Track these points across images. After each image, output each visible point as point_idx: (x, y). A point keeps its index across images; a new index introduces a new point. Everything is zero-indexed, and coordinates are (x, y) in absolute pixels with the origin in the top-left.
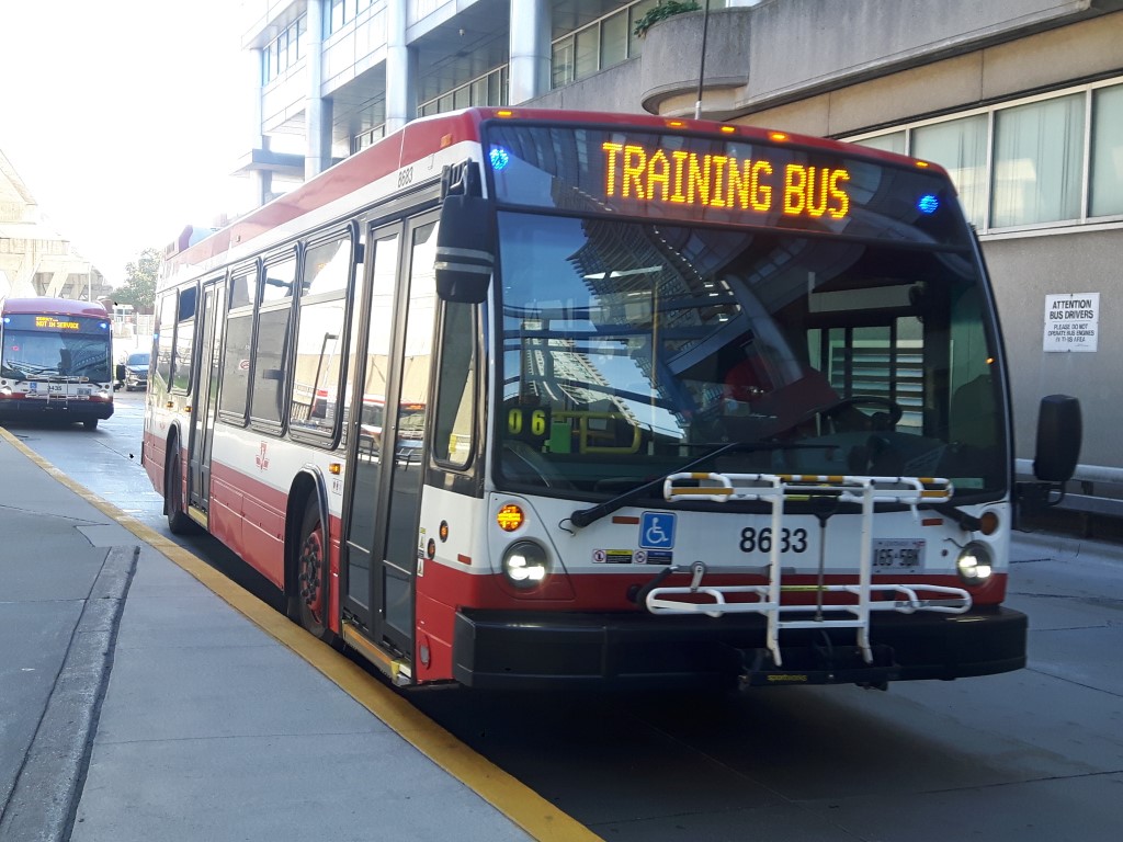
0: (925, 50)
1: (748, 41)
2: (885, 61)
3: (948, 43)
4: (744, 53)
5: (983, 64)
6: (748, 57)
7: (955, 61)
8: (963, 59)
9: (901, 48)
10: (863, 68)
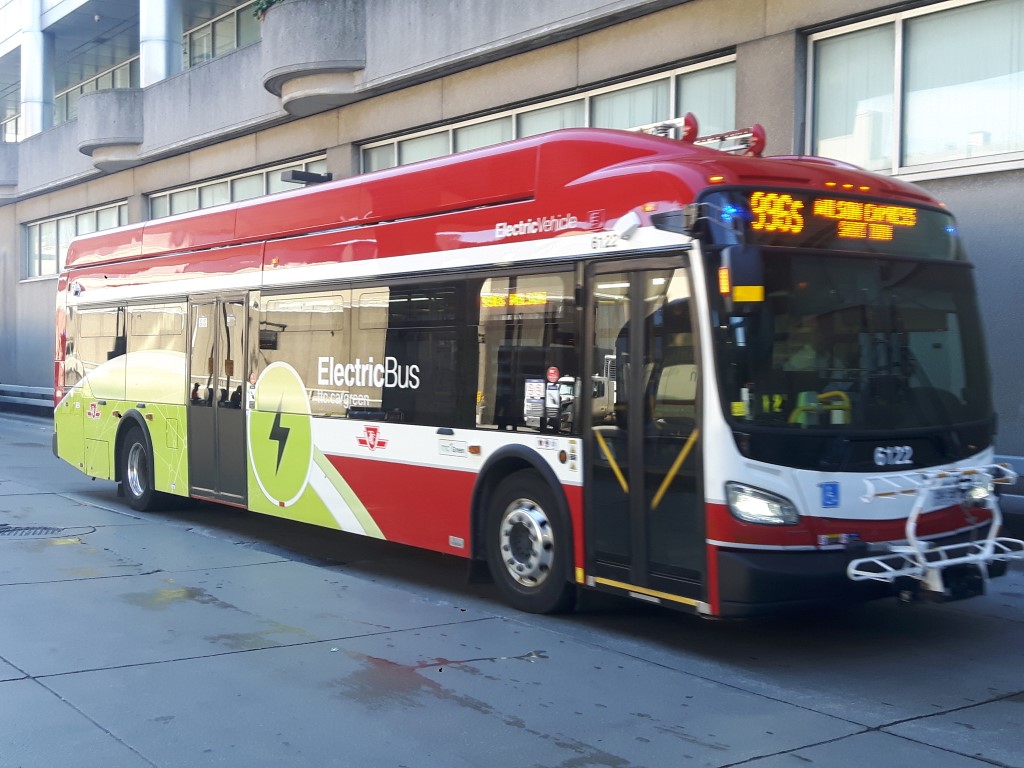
0: (525, 37)
1: (364, 26)
2: (489, 47)
3: (545, 30)
4: (360, 37)
5: (578, 51)
6: (365, 41)
7: (552, 49)
8: (560, 46)
9: (504, 35)
10: (470, 54)
